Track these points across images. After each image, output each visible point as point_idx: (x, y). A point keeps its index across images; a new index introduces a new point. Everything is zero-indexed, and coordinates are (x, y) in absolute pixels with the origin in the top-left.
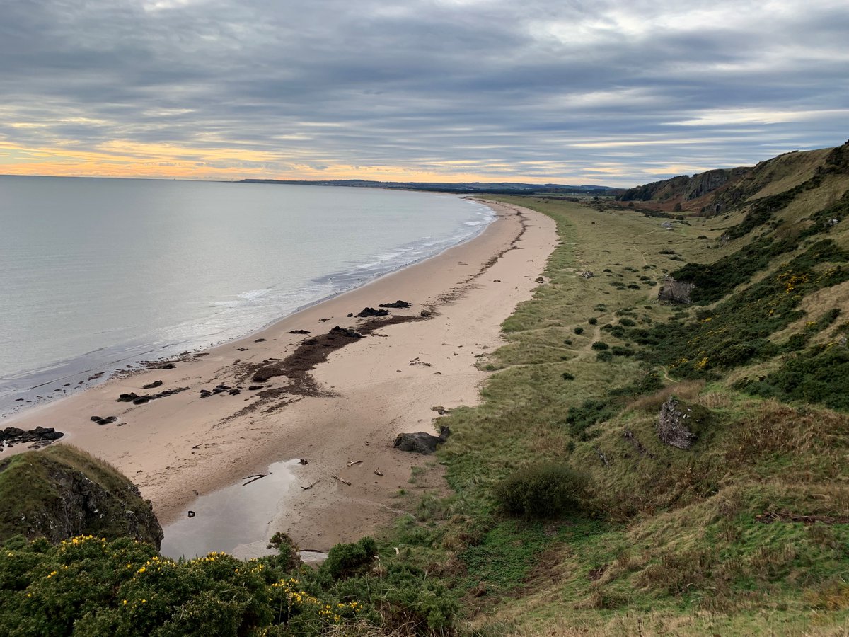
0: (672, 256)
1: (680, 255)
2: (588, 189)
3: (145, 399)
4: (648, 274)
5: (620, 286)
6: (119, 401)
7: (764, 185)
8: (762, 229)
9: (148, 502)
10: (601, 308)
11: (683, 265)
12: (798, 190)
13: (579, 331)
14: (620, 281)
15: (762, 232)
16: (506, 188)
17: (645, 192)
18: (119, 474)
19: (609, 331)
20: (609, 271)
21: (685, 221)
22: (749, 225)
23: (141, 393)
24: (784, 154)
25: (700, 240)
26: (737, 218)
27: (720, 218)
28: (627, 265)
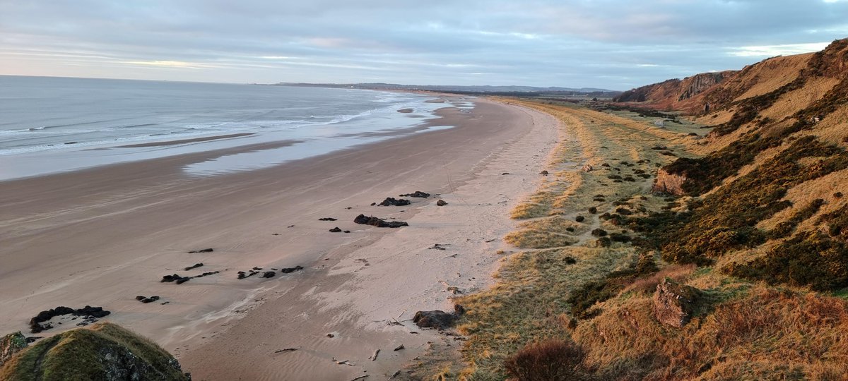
0: (664, 151)
1: (672, 151)
2: (588, 92)
3: (186, 279)
4: (643, 167)
5: (617, 179)
6: (163, 281)
7: (749, 87)
8: (748, 127)
9: (188, 375)
10: (600, 198)
11: (675, 159)
12: (782, 91)
13: (580, 219)
14: (616, 174)
15: (748, 129)
16: (513, 91)
17: (640, 94)
18: (161, 349)
19: (607, 220)
20: (608, 166)
21: (676, 120)
22: (735, 124)
23: (183, 274)
24: (769, 59)
25: (690, 137)
26: (725, 117)
27: (709, 117)
28: (622, 159)
